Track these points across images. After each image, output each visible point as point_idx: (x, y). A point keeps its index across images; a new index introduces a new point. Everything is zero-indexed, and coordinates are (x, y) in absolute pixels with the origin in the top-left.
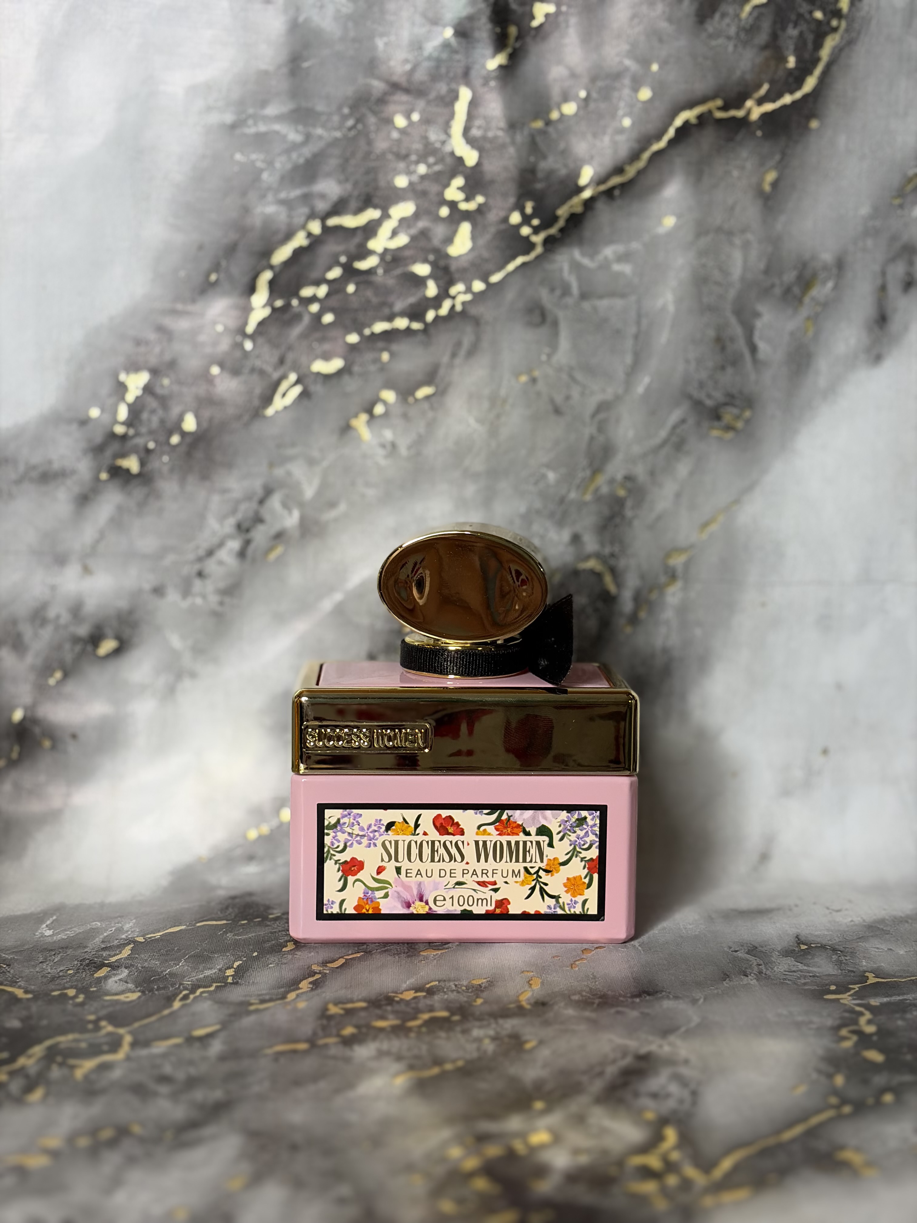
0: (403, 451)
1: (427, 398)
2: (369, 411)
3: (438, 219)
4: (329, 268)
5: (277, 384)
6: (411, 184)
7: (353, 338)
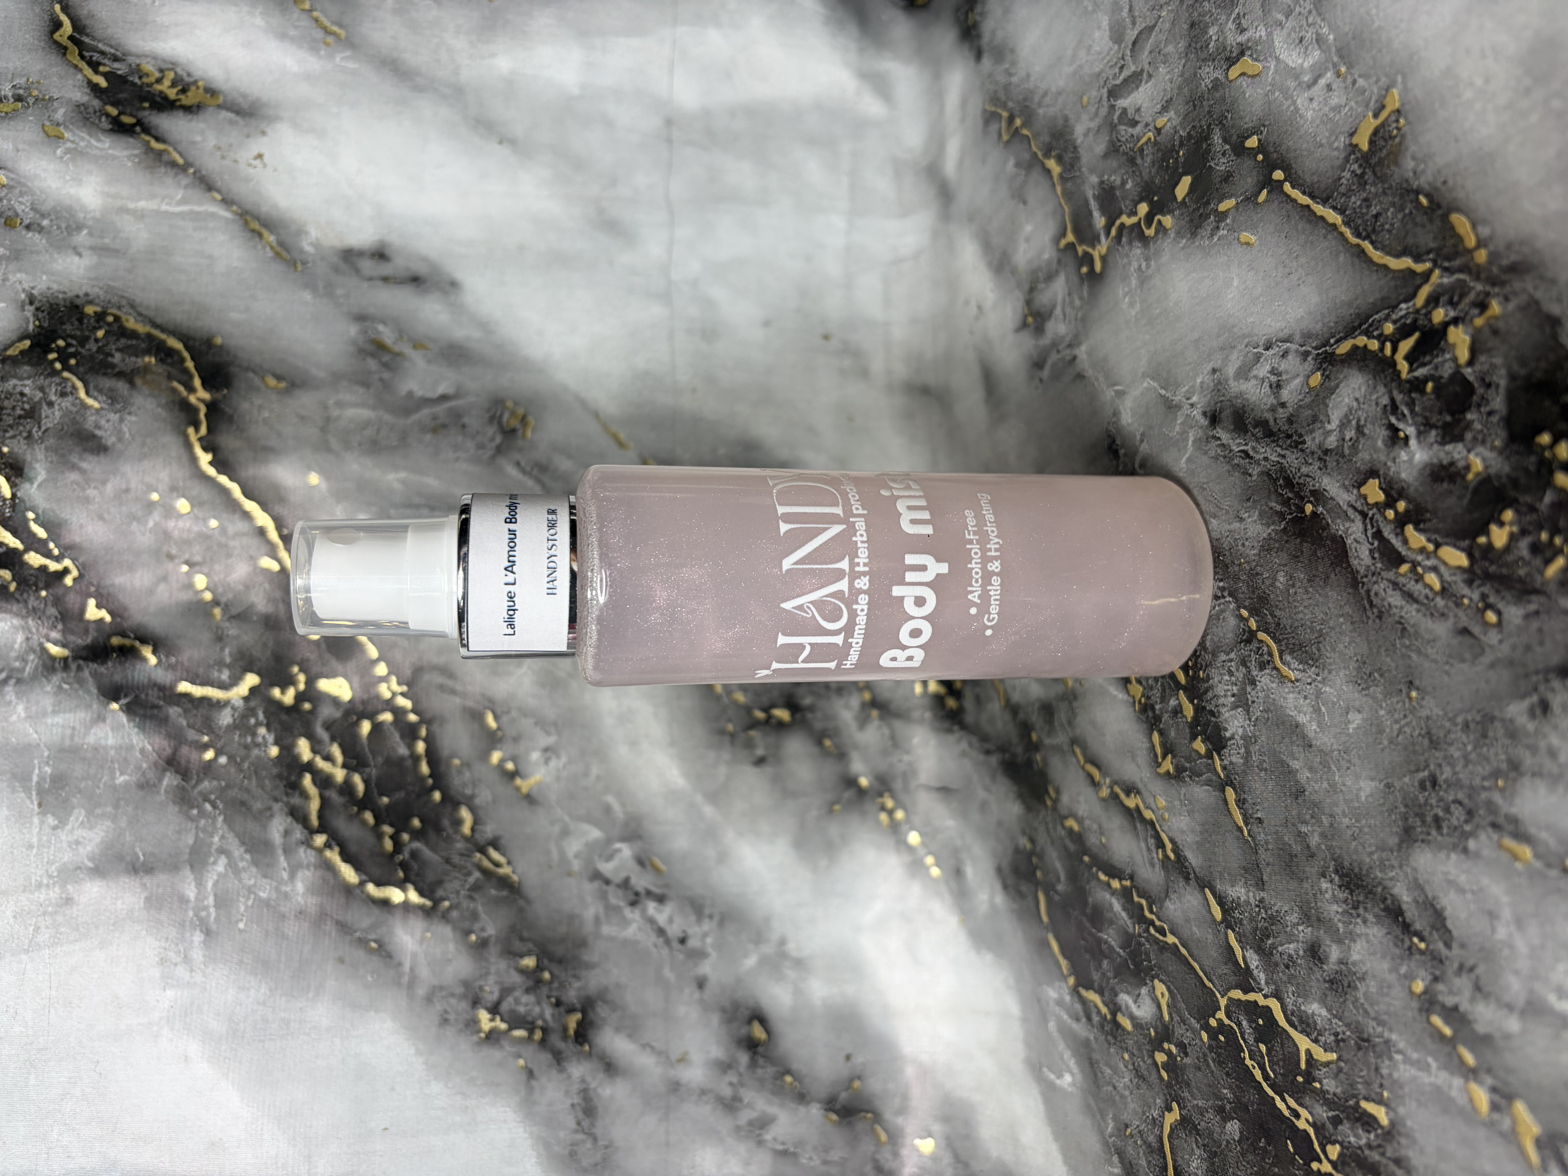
0: (551, 740)
1: (496, 718)
2: (512, 776)
3: (312, 712)
4: (364, 823)
5: (485, 872)
6: (276, 743)
7: (437, 796)
